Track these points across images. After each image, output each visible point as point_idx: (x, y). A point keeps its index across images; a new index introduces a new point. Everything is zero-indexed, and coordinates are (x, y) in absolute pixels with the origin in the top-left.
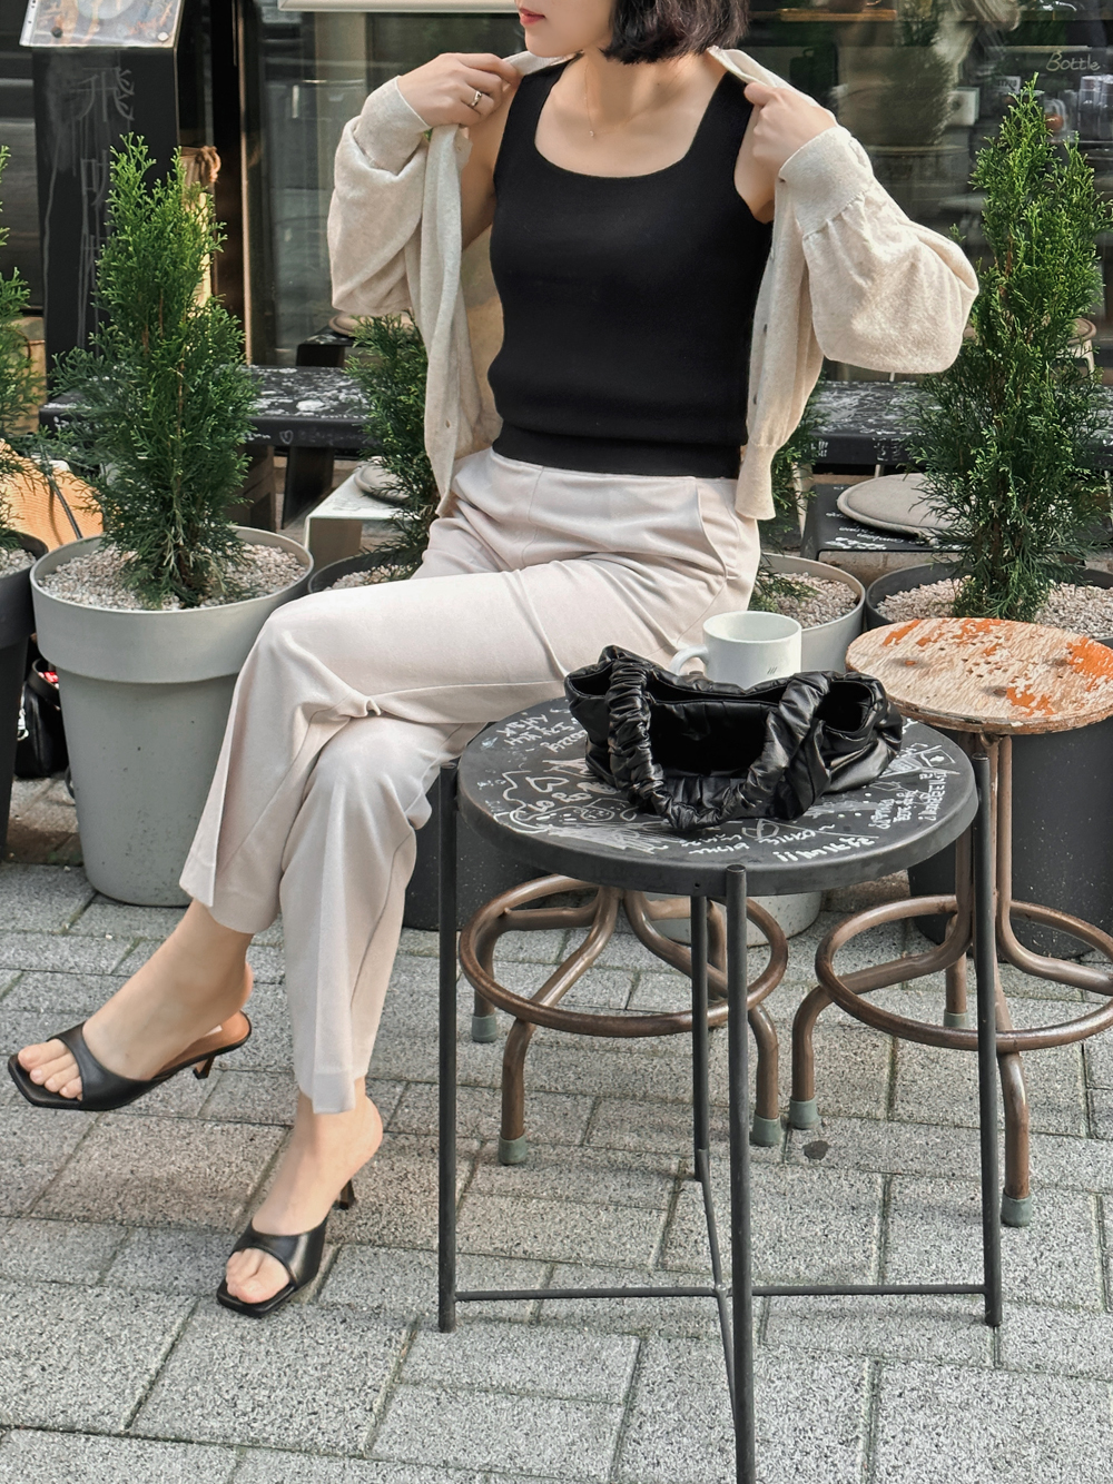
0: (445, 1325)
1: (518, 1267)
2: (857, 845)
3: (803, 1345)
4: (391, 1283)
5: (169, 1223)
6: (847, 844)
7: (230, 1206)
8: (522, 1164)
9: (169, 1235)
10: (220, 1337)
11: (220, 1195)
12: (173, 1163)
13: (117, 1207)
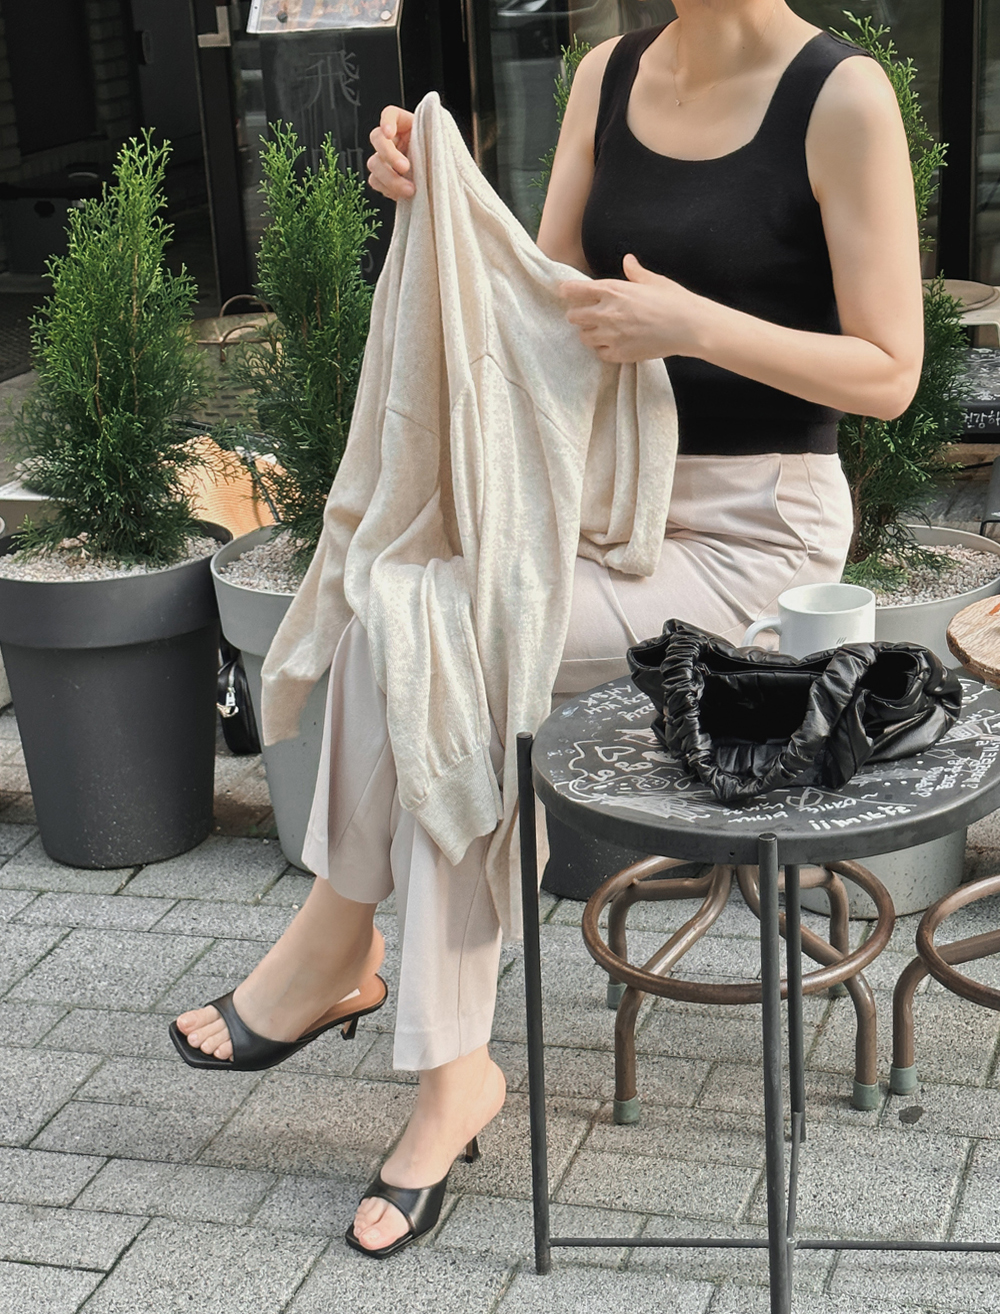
0: (542, 1268)
1: (617, 1219)
2: (893, 813)
3: (863, 1294)
4: (501, 1230)
5: (314, 1172)
6: (883, 813)
7: (369, 1157)
8: (635, 1123)
9: (313, 1183)
10: (344, 1274)
11: (362, 1147)
12: (324, 1117)
13: (270, 1156)
